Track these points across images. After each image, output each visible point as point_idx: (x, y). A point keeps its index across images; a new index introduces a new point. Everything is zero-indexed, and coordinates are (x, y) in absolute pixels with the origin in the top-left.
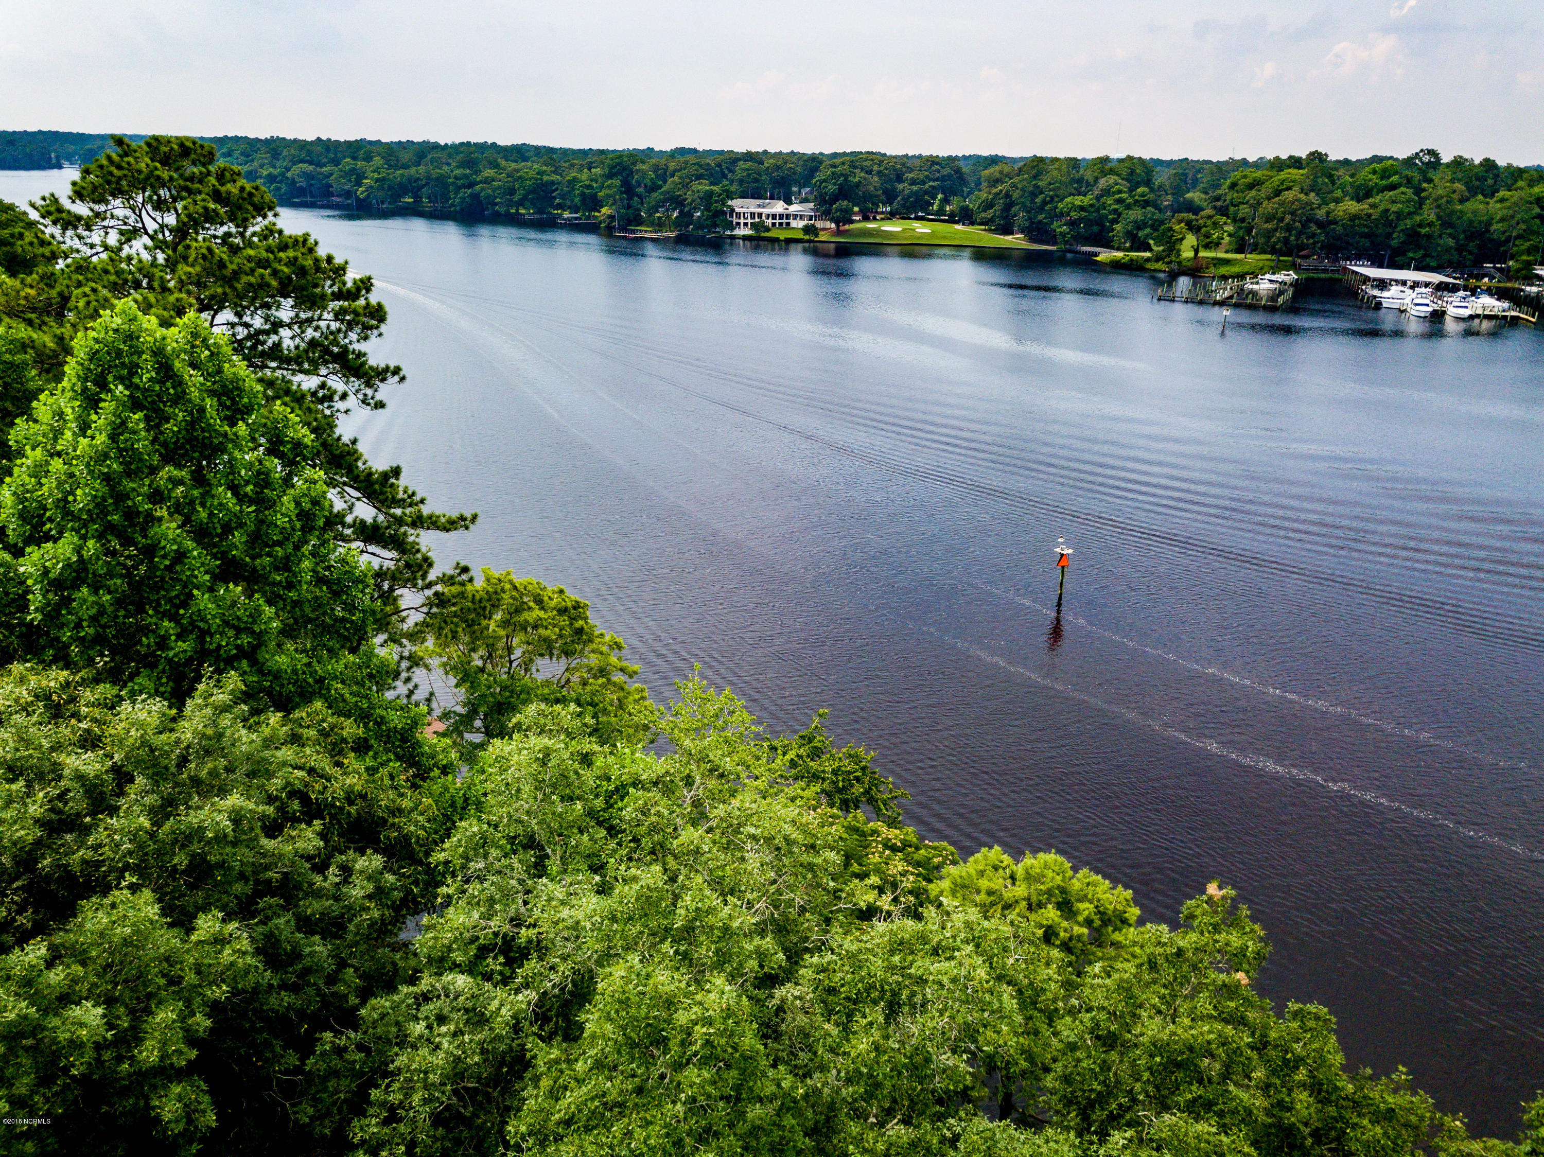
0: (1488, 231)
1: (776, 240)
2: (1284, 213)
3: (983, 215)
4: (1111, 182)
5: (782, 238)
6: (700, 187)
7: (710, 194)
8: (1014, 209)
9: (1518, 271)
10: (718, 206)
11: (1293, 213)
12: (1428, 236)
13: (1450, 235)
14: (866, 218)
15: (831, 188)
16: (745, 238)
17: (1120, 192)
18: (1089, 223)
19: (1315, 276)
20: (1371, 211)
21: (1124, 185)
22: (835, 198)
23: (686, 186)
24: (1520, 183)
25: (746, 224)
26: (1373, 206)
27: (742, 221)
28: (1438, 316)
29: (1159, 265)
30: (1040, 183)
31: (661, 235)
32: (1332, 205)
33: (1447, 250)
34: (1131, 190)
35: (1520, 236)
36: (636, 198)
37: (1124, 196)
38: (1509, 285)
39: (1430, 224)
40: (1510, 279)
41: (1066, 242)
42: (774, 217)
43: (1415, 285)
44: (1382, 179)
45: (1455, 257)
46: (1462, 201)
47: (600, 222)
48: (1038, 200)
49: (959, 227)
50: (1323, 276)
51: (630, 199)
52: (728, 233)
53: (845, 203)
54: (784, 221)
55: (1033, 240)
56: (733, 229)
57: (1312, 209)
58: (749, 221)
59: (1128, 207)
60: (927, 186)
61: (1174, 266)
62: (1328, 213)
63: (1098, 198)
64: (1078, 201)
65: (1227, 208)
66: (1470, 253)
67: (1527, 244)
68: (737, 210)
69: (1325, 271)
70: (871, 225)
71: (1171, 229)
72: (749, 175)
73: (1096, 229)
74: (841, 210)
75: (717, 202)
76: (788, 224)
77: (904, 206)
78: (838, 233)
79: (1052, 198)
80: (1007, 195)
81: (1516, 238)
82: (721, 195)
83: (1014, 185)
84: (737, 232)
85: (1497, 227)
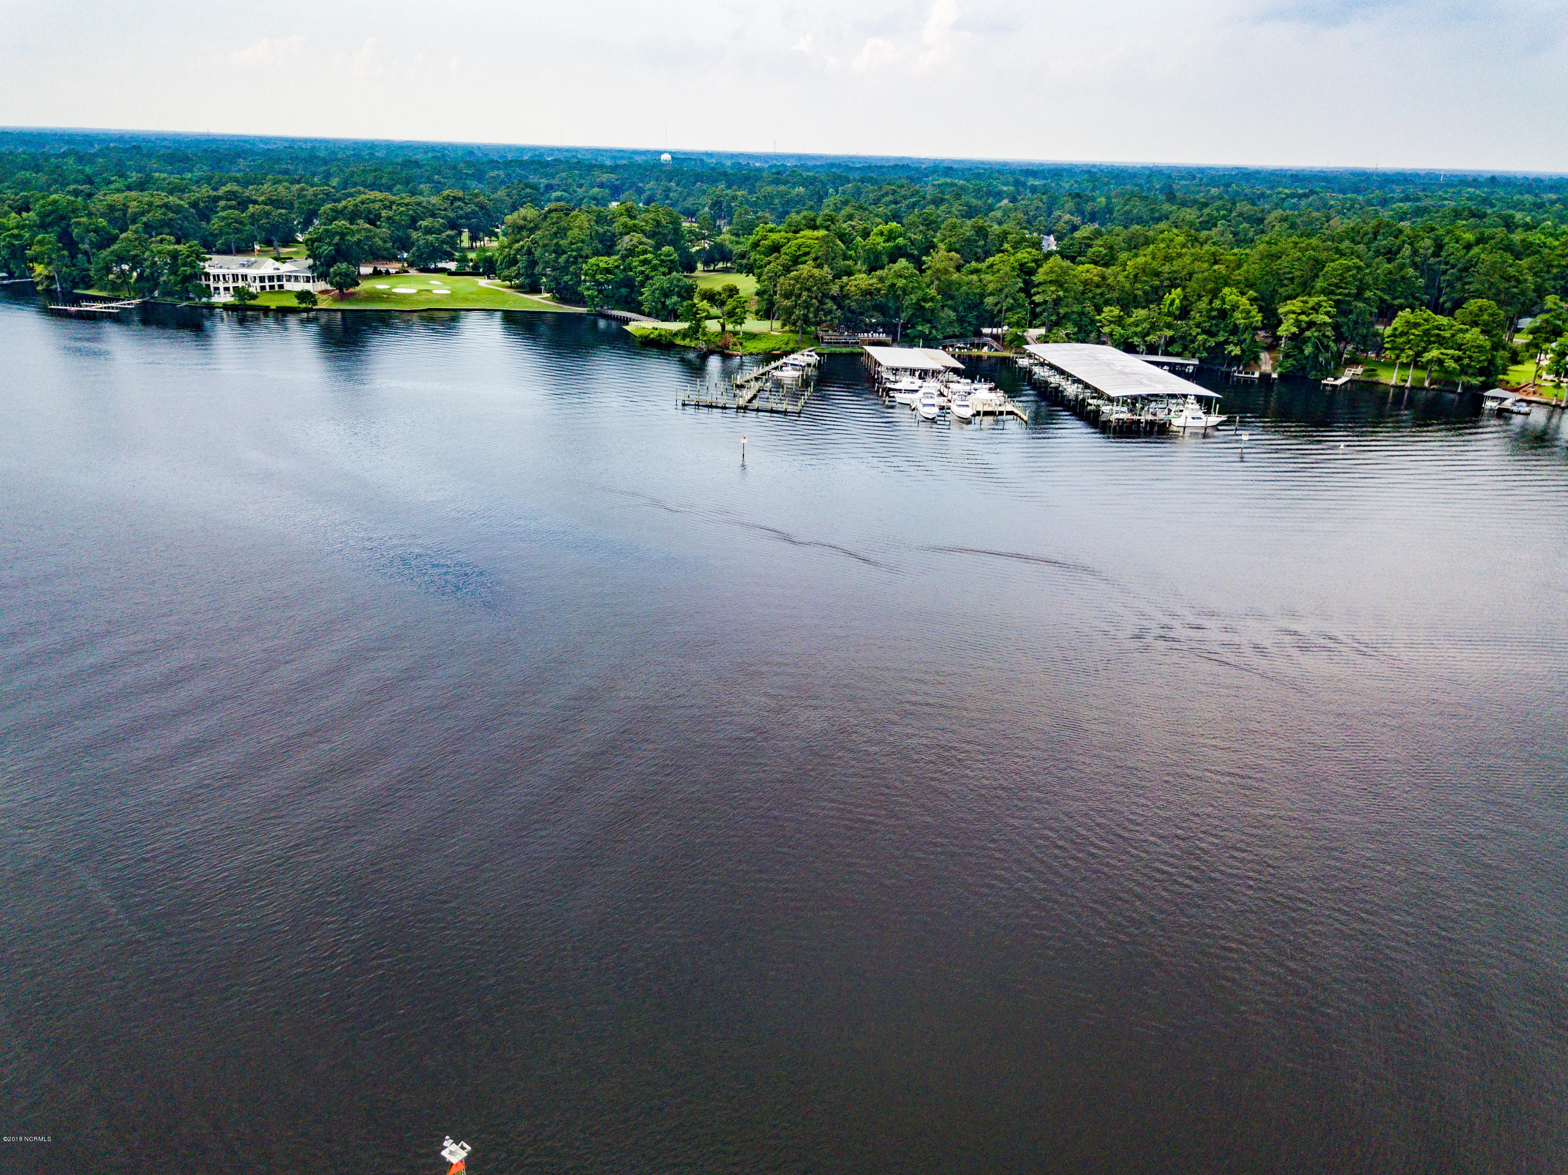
0: (982, 303)
1: (266, 310)
2: (800, 289)
3: (506, 273)
4: (635, 240)
5: (273, 306)
6: (162, 246)
7: (175, 255)
8: (538, 269)
9: (1011, 338)
10: (188, 270)
11: (809, 289)
12: (932, 311)
13: (950, 307)
14: (377, 274)
15: (326, 249)
16: (226, 307)
17: (645, 252)
18: (619, 284)
19: (838, 350)
20: (879, 286)
21: (649, 243)
22: (331, 261)
23: (143, 244)
24: (1006, 246)
25: (227, 289)
26: (881, 280)
27: (221, 285)
29: (687, 342)
30: (561, 242)
32: (845, 279)
33: (950, 322)
34: (656, 249)
35: (1009, 309)
36: (80, 256)
37: (649, 256)
38: (1005, 354)
39: (932, 299)
40: (1005, 348)
41: (597, 305)
42: (262, 279)
43: (924, 374)
44: (888, 241)
45: (957, 330)
46: (958, 268)
47: (37, 283)
48: (562, 259)
49: (483, 282)
50: (844, 350)
51: (73, 256)
52: (204, 300)
53: (345, 265)
54: (276, 283)
55: (563, 300)
56: (210, 296)
57: (827, 284)
58: (231, 285)
59: (654, 268)
60: (444, 235)
61: (703, 344)
62: (842, 288)
63: (623, 259)
64: (604, 261)
66: (970, 324)
67: (1016, 317)
68: (213, 271)
69: (846, 344)
70: (381, 285)
71: (694, 305)
73: (624, 291)
74: (340, 274)
75: (184, 265)
76: (281, 287)
77: (420, 257)
78: (343, 297)
79: (575, 258)
80: (529, 252)
81: (1007, 311)
82: (188, 257)
83: (535, 242)
84: (215, 299)
85: (989, 300)
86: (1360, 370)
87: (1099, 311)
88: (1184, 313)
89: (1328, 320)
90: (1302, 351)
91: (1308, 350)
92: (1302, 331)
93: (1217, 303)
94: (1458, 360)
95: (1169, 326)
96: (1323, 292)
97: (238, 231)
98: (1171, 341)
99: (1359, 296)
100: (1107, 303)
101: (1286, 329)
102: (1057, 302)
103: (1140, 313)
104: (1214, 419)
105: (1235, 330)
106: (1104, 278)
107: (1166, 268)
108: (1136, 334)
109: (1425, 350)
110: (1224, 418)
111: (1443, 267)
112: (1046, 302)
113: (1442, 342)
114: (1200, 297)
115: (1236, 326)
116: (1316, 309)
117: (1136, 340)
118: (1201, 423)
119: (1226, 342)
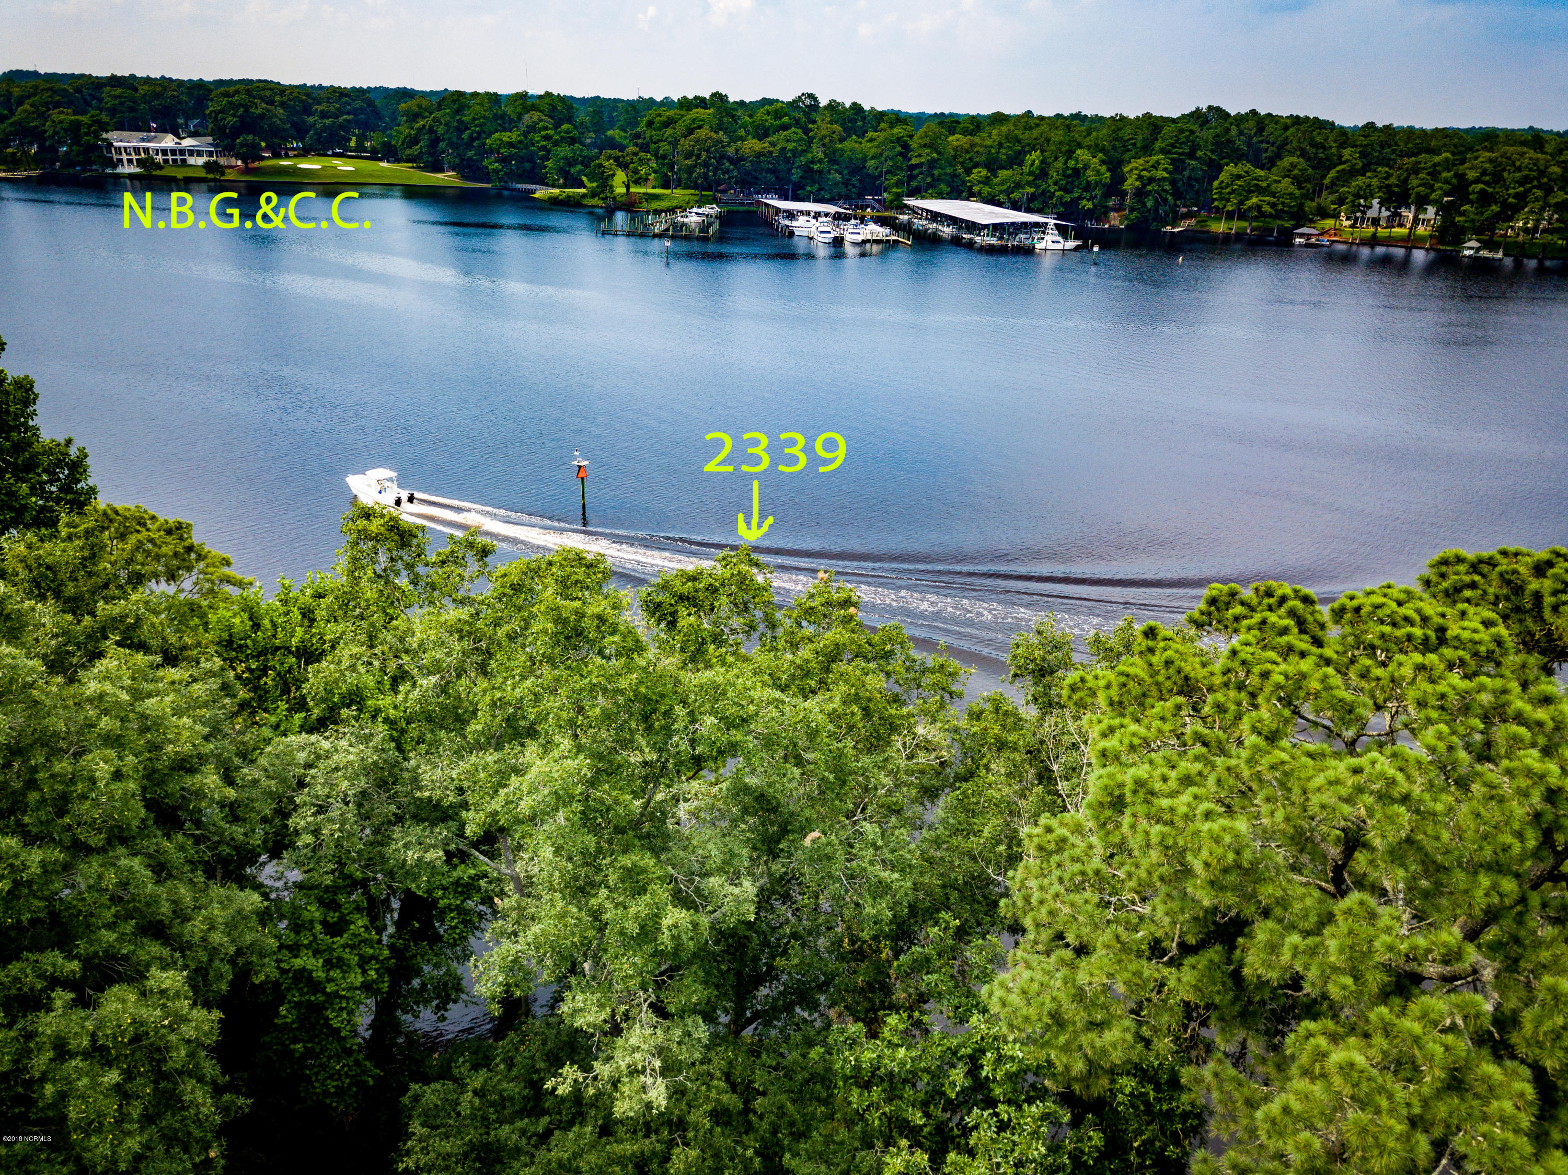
0: (864, 167)
1: (172, 179)
2: (700, 150)
3: (408, 151)
4: (535, 118)
5: (180, 176)
6: (62, 117)
7: (77, 125)
8: (442, 145)
9: (892, 202)
10: (91, 139)
11: (707, 151)
12: (820, 172)
13: (836, 170)
14: (277, 155)
15: (231, 120)
16: (131, 176)
17: (546, 128)
18: (521, 160)
19: (735, 209)
20: (771, 149)
21: (548, 122)
22: (237, 132)
23: (43, 116)
24: (883, 125)
25: (130, 161)
26: (773, 144)
27: (124, 157)
28: (838, 242)
29: (595, 202)
30: (464, 119)
31: (18, 174)
32: (739, 143)
33: (836, 184)
34: (557, 126)
35: (888, 172)
37: (550, 132)
38: (886, 214)
39: (820, 161)
40: (886, 209)
41: (501, 180)
42: (164, 152)
43: (817, 215)
44: (775, 119)
45: (843, 191)
46: (842, 140)
48: (465, 135)
49: (384, 164)
50: (741, 209)
52: (109, 171)
53: (250, 137)
54: (178, 157)
55: (465, 178)
56: (115, 166)
57: (723, 147)
58: (134, 157)
59: (556, 144)
60: (341, 119)
61: (610, 202)
62: (737, 150)
63: (525, 135)
64: (506, 137)
65: (647, 145)
66: (854, 186)
67: (895, 178)
68: (115, 144)
69: (742, 204)
70: (285, 163)
71: (601, 166)
72: (121, 104)
73: (527, 165)
74: (247, 145)
75: (87, 134)
76: (184, 161)
77: (317, 141)
78: (247, 171)
79: (479, 134)
80: (431, 131)
81: (886, 173)
82: (91, 126)
83: (436, 120)
84: (120, 170)
85: (871, 163)
86: (1193, 222)
87: (968, 172)
88: (1043, 173)
89: (1165, 175)
90: (1144, 205)
91: (1150, 203)
92: (1144, 186)
93: (1071, 163)
94: (1273, 205)
95: (1029, 184)
96: (1163, 151)
97: (132, 109)
98: (1032, 198)
99: (1191, 156)
100: (976, 165)
101: (1131, 183)
102: (932, 164)
103: (1003, 174)
104: (1071, 244)
105: (1088, 187)
106: (973, 145)
107: (1027, 135)
108: (1002, 192)
109: (1247, 199)
110: (1078, 243)
111: (1265, 145)
112: (921, 165)
113: (1261, 191)
114: (1056, 158)
115: (1088, 183)
116: (1155, 166)
117: (1002, 198)
118: (1060, 247)
119: (1080, 198)
